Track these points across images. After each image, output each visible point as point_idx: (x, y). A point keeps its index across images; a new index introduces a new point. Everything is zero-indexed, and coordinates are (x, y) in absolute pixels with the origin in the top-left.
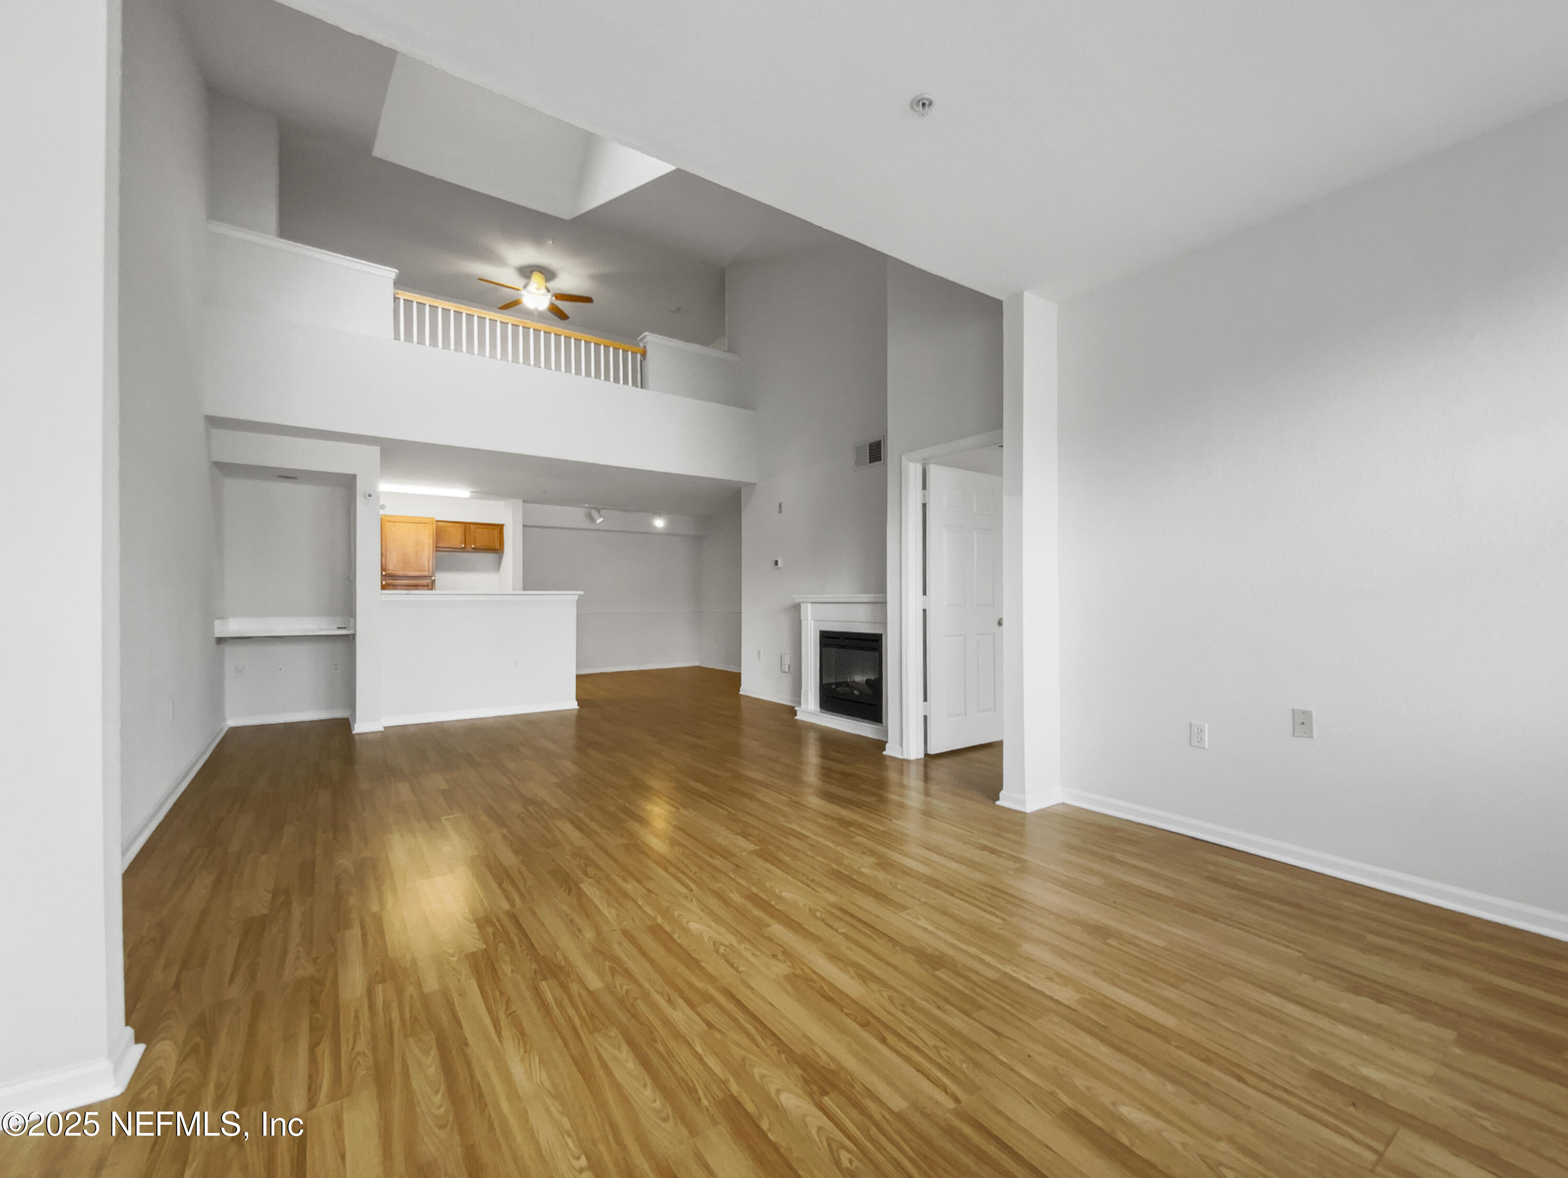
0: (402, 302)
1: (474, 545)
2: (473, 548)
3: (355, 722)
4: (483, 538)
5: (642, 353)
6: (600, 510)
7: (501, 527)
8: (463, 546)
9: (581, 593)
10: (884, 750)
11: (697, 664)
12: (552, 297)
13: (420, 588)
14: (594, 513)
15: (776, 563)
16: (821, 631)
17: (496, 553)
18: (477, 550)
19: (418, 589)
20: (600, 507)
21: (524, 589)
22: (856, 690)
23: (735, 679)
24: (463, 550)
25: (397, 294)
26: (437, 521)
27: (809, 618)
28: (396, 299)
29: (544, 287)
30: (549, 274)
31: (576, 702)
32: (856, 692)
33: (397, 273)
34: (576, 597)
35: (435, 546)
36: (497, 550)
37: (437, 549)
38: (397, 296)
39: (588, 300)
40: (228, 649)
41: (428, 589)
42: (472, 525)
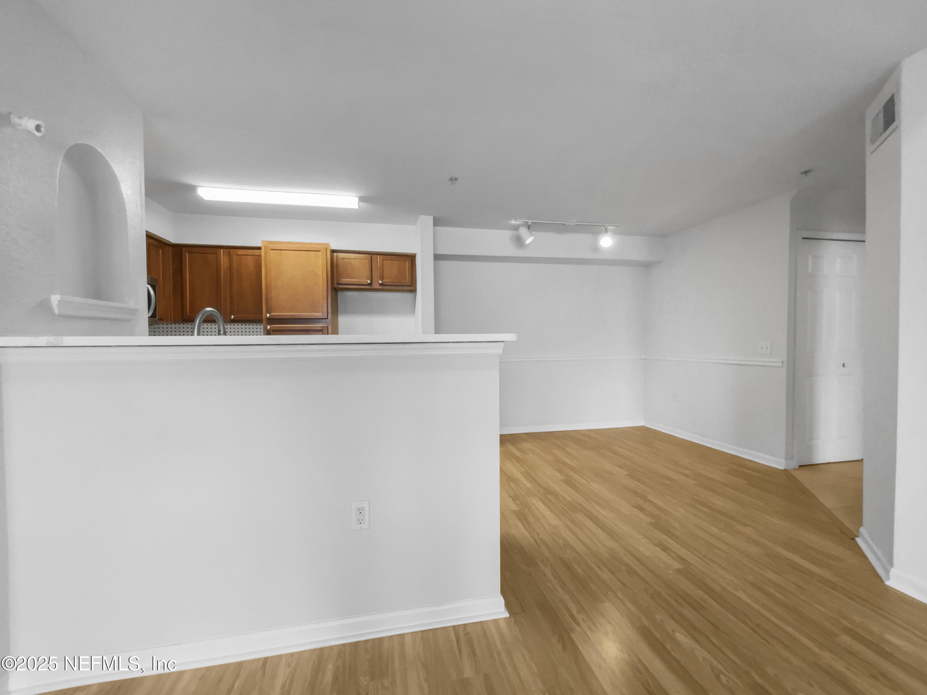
1: (382, 282)
2: (381, 285)
4: (391, 273)
6: (529, 228)
7: (412, 258)
8: (369, 281)
14: (522, 232)
17: (406, 291)
18: (384, 287)
20: (530, 222)
24: (369, 288)
26: (331, 250)
34: (502, 348)
35: (332, 282)
36: (409, 288)
37: (334, 285)
42: (378, 256)
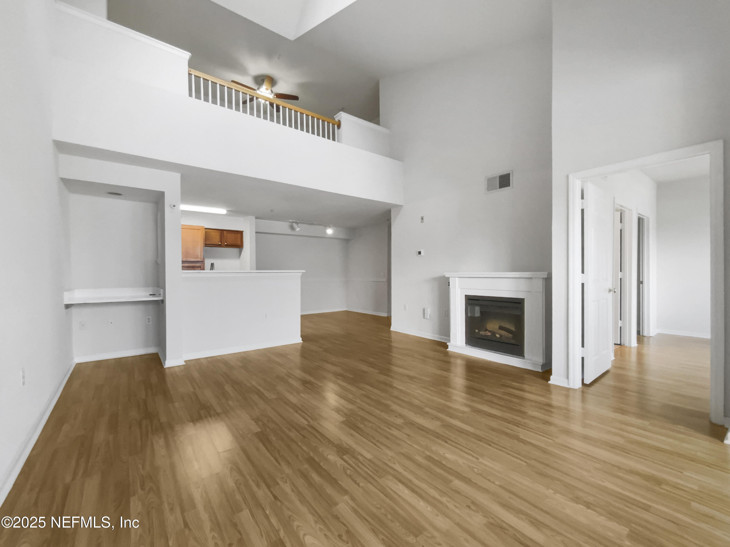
0: (193, 76)
1: (226, 243)
2: (226, 245)
3: (165, 359)
4: (230, 238)
5: (338, 125)
6: (298, 223)
7: (241, 233)
8: (220, 243)
9: (304, 271)
10: (549, 380)
11: (345, 309)
12: (274, 96)
13: (196, 268)
14: (295, 225)
15: (420, 253)
16: (466, 296)
17: (238, 248)
18: (228, 246)
19: (194, 270)
20: (298, 221)
21: (257, 269)
22: (497, 334)
23: (387, 321)
24: (220, 246)
25: (190, 71)
26: (206, 229)
27: (457, 287)
28: (190, 74)
29: (270, 90)
30: (272, 81)
31: (301, 339)
32: (498, 336)
33: (190, 55)
34: (301, 274)
35: (204, 244)
36: (240, 246)
37: (206, 245)
38: (190, 72)
39: (295, 98)
40: (74, 310)
41: (201, 270)
42: (225, 231)
